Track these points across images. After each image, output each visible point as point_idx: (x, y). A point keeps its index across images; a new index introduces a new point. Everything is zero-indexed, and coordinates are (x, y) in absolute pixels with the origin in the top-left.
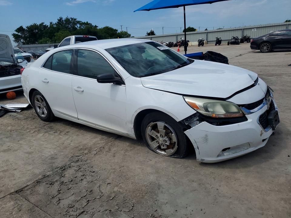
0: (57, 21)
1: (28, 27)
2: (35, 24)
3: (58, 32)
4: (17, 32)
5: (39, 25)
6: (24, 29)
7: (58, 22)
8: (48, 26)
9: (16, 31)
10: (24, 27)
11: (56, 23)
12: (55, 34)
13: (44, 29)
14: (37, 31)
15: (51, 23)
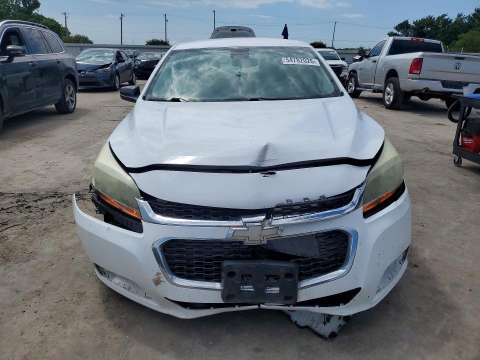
0: (474, 12)
1: (416, 23)
2: (430, 18)
3: (466, 32)
4: (396, 30)
5: (436, 19)
6: (409, 25)
7: (474, 15)
8: (451, 20)
9: (396, 28)
10: (411, 23)
11: (469, 16)
12: (459, 36)
13: (443, 26)
14: (429, 29)
15: (459, 16)
